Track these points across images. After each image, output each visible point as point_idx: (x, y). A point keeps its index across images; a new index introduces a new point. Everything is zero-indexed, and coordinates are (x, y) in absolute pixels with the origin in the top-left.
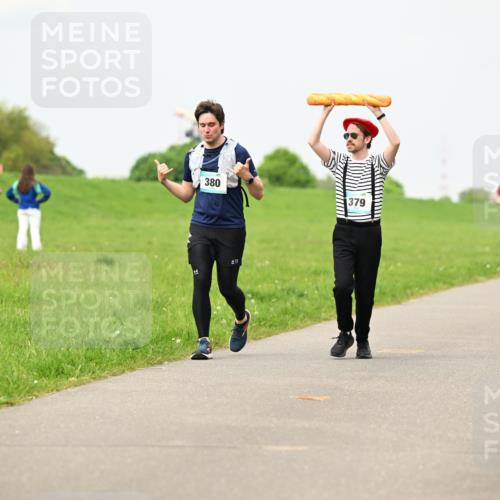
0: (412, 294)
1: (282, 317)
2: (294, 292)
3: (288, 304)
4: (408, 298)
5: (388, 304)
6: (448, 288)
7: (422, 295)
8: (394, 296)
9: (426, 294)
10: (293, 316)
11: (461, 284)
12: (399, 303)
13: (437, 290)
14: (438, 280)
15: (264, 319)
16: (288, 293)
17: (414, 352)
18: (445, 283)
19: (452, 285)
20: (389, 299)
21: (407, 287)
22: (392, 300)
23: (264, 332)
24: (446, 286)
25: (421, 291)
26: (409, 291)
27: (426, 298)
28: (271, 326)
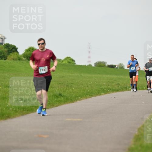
0: (78, 99)
4: (77, 101)
5: (69, 103)
7: (81, 99)
8: (71, 100)
9: (83, 99)
12: (73, 102)
13: (87, 98)
14: (87, 94)
15: (25, 108)
17: (79, 120)
18: (90, 95)
19: (92, 96)
20: (70, 101)
21: (76, 97)
22: (71, 101)
24: (90, 96)
25: (81, 98)
26: (77, 98)
27: (83, 101)
28: (28, 111)
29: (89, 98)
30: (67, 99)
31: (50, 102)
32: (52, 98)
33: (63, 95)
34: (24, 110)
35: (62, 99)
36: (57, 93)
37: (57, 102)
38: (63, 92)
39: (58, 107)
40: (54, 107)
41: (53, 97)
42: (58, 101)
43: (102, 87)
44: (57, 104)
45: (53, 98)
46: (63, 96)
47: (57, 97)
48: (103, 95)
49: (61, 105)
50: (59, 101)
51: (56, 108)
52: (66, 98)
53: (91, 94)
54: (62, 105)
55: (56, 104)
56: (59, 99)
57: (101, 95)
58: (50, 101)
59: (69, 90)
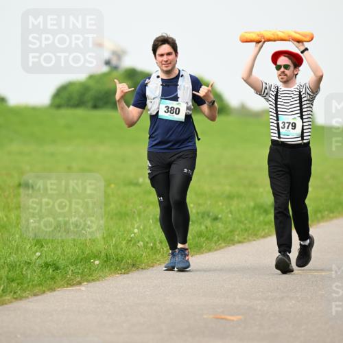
31: (248, 225)
32: (253, 215)
58: (246, 222)
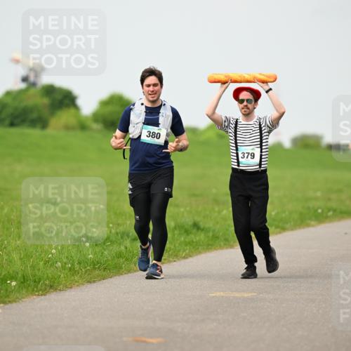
1: (116, 260)
2: (128, 236)
3: (123, 248)
5: (221, 248)
6: (280, 233)
8: (226, 240)
10: (127, 260)
11: (293, 229)
16: (122, 238)
19: (284, 229)
20: (222, 244)
22: (225, 244)
23: (99, 276)
24: (278, 230)
29: (276, 234)
30: (215, 237)
33: (202, 227)
34: (95, 268)
35: (201, 237)
36: (188, 220)
37: (186, 245)
38: (204, 217)
39: (190, 259)
40: (178, 259)
41: (176, 232)
42: (190, 243)
43: (312, 204)
44: (187, 251)
45: (176, 236)
46: (203, 230)
47: (187, 232)
48: (313, 226)
49: (197, 255)
50: (193, 241)
51: (183, 262)
52: (211, 234)
53: (280, 225)
54: (200, 253)
55: (184, 251)
56: (193, 236)
57: (308, 226)
59: (219, 212)
